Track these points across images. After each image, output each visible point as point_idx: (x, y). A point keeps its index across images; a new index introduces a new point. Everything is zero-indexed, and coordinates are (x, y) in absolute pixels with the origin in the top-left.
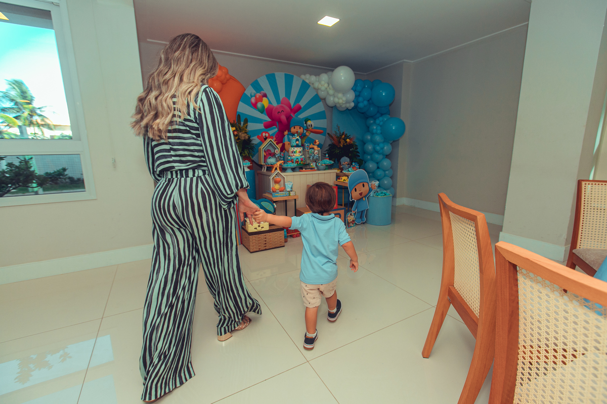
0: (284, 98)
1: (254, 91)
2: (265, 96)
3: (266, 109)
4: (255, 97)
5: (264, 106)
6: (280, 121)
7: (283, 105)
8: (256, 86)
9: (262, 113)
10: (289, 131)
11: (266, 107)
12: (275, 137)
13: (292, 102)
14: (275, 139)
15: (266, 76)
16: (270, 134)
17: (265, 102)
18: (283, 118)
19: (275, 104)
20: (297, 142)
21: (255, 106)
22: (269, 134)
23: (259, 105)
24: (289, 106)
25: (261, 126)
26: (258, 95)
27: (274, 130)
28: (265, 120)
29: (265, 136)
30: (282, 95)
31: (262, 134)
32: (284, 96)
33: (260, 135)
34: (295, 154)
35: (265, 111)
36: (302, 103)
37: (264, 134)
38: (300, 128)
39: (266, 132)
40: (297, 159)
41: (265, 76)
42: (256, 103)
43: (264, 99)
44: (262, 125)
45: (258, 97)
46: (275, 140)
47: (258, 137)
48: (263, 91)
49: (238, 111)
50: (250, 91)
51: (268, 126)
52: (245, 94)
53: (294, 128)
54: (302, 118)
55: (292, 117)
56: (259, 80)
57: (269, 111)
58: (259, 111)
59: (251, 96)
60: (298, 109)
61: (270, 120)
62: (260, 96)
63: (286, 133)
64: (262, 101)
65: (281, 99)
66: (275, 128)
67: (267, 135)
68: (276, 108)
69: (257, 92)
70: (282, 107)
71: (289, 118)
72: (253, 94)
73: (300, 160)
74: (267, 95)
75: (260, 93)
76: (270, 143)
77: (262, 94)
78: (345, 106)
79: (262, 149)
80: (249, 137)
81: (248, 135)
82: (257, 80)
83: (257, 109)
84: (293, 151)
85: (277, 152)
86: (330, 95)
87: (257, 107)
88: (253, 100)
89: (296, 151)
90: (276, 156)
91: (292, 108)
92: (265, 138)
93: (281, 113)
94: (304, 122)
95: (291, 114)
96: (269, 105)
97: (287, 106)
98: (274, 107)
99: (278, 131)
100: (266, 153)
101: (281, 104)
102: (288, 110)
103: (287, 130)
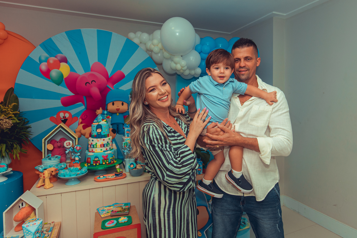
0: (95, 64)
1: (44, 55)
2: (65, 60)
3: (65, 79)
4: (48, 61)
5: (62, 75)
6: (89, 96)
7: (92, 73)
8: (49, 46)
9: (59, 84)
10: (105, 108)
11: (65, 76)
12: (81, 118)
13: (110, 69)
14: (81, 120)
15: (66, 33)
16: (72, 114)
17: (65, 70)
18: (95, 90)
19: (80, 71)
20: (99, 130)
21: (46, 74)
22: (70, 114)
23: (54, 73)
24: (105, 74)
25: (58, 103)
26: (52, 60)
27: (79, 108)
28: (64, 95)
29: (64, 117)
30: (93, 58)
31: (58, 114)
32: (96, 60)
33: (55, 116)
34: (94, 150)
35: (64, 82)
36: (126, 70)
38: (123, 104)
39: (65, 112)
40: (96, 157)
41: (64, 34)
42: (49, 71)
43: (63, 65)
44: (60, 101)
45: (51, 62)
46: (81, 123)
47: (52, 119)
48: (60, 55)
49: (17, 82)
50: (38, 54)
51: (67, 102)
53: (113, 104)
54: (125, 90)
55: (109, 90)
56: (53, 38)
57: (71, 82)
58: (54, 82)
59: (41, 61)
60: (120, 78)
61: (72, 94)
62: (55, 61)
63: (99, 111)
64: (59, 69)
65: (91, 67)
66: (80, 106)
67: (67, 115)
68: (83, 77)
69: (51, 56)
70: (93, 75)
71: (104, 91)
72: (43, 58)
73: (101, 159)
74: (68, 60)
75: (55, 57)
76: (60, 130)
77: (59, 58)
78: (190, 74)
79: (43, 141)
80: (14, 123)
81: (11, 122)
82: (50, 39)
83: (50, 79)
84: (92, 143)
85: (67, 145)
86: (167, 59)
87: (50, 76)
88: (44, 67)
89: (95, 144)
90: (67, 150)
91: (109, 77)
92: (63, 119)
93: (91, 83)
94: (130, 96)
95: (108, 86)
96: (70, 72)
97: (101, 74)
98: (80, 75)
99: (86, 110)
100: (53, 145)
101: (91, 71)
102: (103, 79)
103: (101, 108)
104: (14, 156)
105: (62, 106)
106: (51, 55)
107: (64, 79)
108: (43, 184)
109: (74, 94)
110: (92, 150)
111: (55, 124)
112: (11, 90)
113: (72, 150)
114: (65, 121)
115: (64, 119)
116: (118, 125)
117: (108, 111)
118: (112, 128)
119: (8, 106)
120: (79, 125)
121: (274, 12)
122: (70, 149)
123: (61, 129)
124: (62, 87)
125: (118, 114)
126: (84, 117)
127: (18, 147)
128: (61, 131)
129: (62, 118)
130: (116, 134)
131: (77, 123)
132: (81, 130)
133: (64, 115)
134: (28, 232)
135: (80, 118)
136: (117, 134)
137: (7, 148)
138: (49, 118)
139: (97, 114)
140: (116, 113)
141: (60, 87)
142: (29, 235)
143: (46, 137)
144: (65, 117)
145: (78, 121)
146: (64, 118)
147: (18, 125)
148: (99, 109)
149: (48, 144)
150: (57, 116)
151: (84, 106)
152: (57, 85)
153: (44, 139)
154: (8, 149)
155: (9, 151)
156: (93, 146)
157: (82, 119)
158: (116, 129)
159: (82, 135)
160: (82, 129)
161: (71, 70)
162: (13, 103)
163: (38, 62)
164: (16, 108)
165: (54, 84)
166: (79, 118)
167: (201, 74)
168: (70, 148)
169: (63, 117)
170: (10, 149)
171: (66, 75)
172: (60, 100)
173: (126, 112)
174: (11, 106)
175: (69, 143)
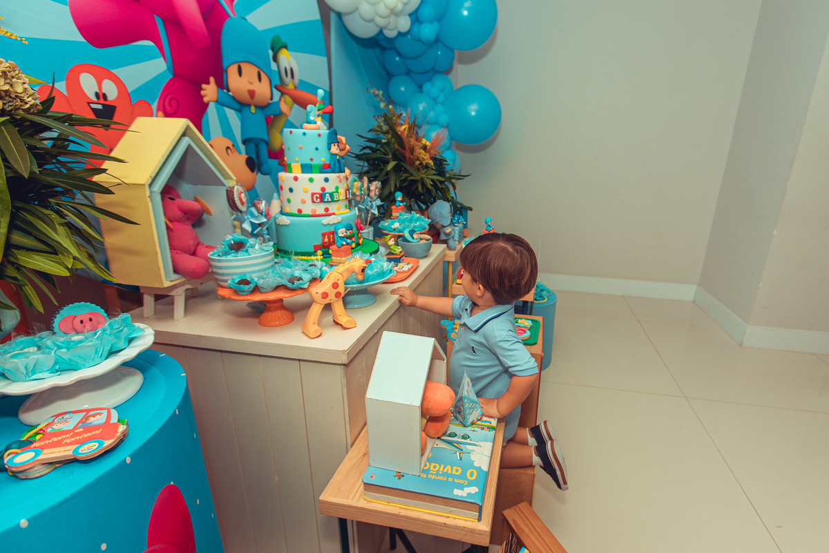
6: (175, 20)
12: (162, 107)
16: (129, 88)
18: (188, 4)
22: (118, 83)
33: (62, 87)
34: (333, 208)
37: (89, 83)
38: (259, 77)
39: (97, 72)
40: (349, 226)
53: (240, 72)
55: (225, 15)
63: (209, 91)
67: (110, 89)
71: (213, 14)
76: (190, 147)
84: (323, 189)
89: (335, 190)
94: (271, 53)
99: (170, 76)
103: (212, 79)
105: (79, 38)
110: (327, 210)
116: (257, 146)
117: (230, 93)
118: (247, 154)
123: (189, 141)
125: (253, 109)
129: (94, 99)
130: (255, 173)
133: (100, 87)
135: (158, 109)
136: (257, 174)
139: (205, 100)
140: (249, 105)
144: (105, 96)
146: (102, 101)
148: (208, 83)
150: (67, 88)
151: (162, 59)
156: (331, 195)
158: (254, 157)
169: (97, 95)
173: (269, 104)
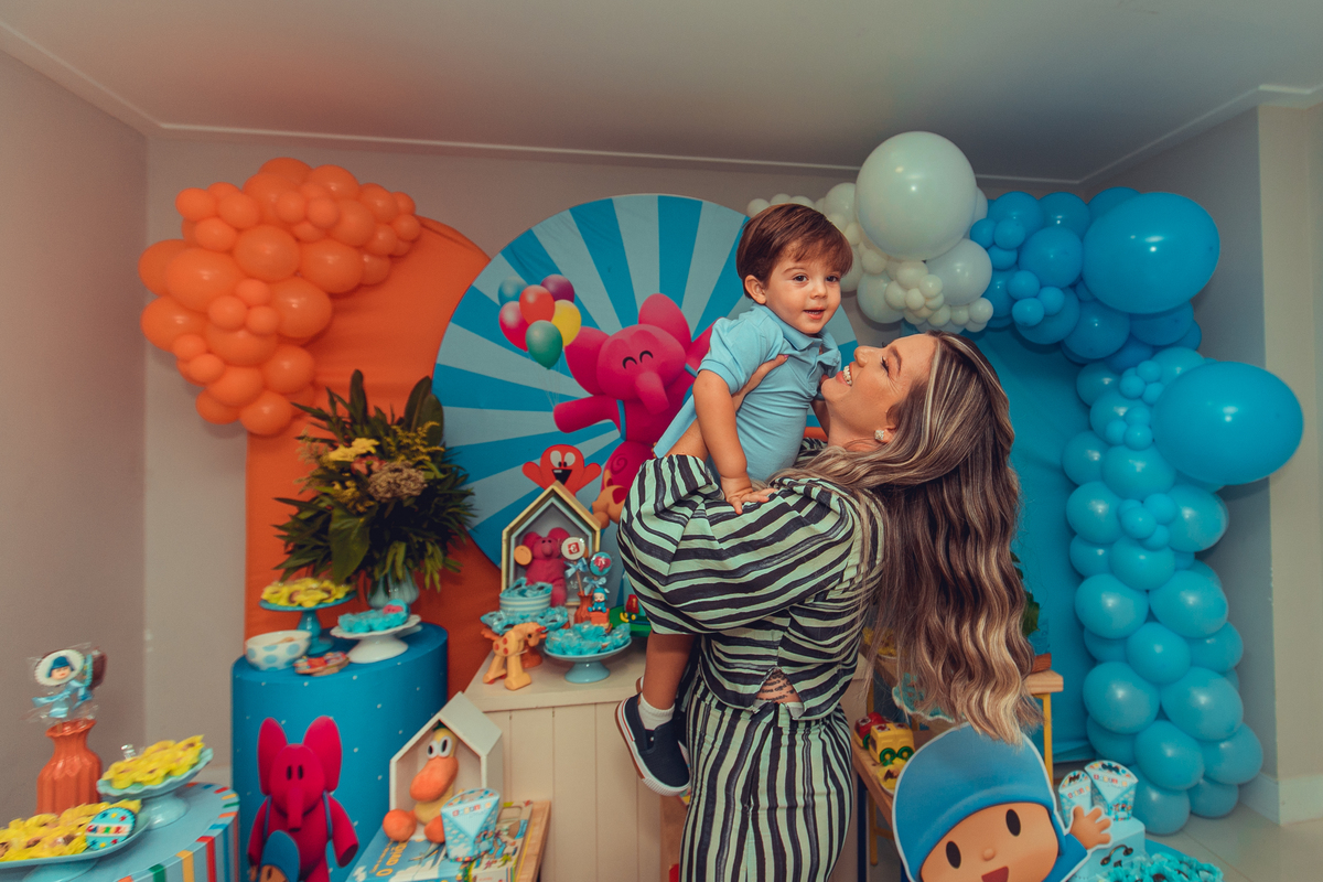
0: (653, 298)
1: (513, 279)
2: (567, 293)
3: (568, 348)
4: (521, 297)
5: (559, 339)
6: (635, 400)
7: (644, 327)
8: (528, 256)
9: (549, 364)
11: (568, 340)
12: (611, 467)
13: (694, 313)
14: (608, 475)
15: (574, 211)
17: (566, 322)
18: (650, 381)
19: (610, 325)
21: (516, 336)
22: (578, 454)
23: (537, 333)
24: (679, 330)
25: (545, 423)
26: (534, 292)
27: (605, 438)
28: (562, 396)
29: (562, 464)
30: (646, 283)
31: (546, 456)
32: (655, 289)
33: (538, 462)
35: (563, 359)
37: (556, 457)
39: (564, 449)
41: (567, 215)
42: (523, 326)
43: (562, 306)
44: (551, 415)
45: (531, 298)
46: (610, 483)
47: (530, 470)
48: (554, 277)
49: (438, 361)
50: (497, 278)
51: (573, 419)
52: (474, 288)
56: (537, 230)
57: (583, 358)
58: (537, 358)
59: (503, 299)
61: (583, 394)
62: (540, 297)
64: (550, 319)
65: (639, 310)
66: (606, 429)
67: (570, 459)
68: (617, 342)
69: (531, 283)
70: (644, 335)
71: (677, 382)
72: (509, 291)
74: (577, 291)
75: (543, 285)
76: (552, 504)
77: (552, 287)
78: (951, 320)
79: (504, 536)
80: (428, 481)
81: (422, 477)
82: (530, 233)
83: (526, 349)
85: (571, 552)
86: (873, 274)
87: (527, 340)
88: (510, 315)
90: (569, 568)
91: (693, 341)
92: (560, 471)
93: (638, 360)
95: (688, 367)
96: (582, 329)
97: (668, 331)
98: (608, 336)
99: (622, 440)
100: (532, 549)
101: (640, 322)
102: (673, 345)
104: (427, 581)
105: (557, 430)
106: (530, 278)
107: (563, 350)
108: (503, 672)
109: (588, 395)
111: (535, 486)
112: (425, 385)
113: (584, 566)
114: (564, 475)
115: (563, 470)
119: (416, 431)
120: (603, 488)
121: (1263, 87)
122: (580, 565)
123: (553, 500)
124: (558, 373)
126: (618, 464)
127: (439, 553)
128: (553, 508)
129: (557, 466)
131: (597, 482)
132: (608, 505)
133: (563, 458)
134: (458, 834)
135: (606, 468)
137: (408, 555)
138: (522, 466)
141: (551, 371)
142: (460, 843)
143: (512, 525)
144: (565, 464)
145: (601, 476)
147: (438, 487)
149: (517, 545)
150: (542, 462)
151: (617, 430)
152: (545, 369)
153: (507, 529)
154: (412, 558)
155: (416, 565)
157: (613, 471)
159: (611, 522)
160: (610, 499)
161: (583, 323)
162: (427, 421)
163: (497, 301)
164: (436, 435)
165: (537, 364)
166: (603, 467)
167: (989, 322)
168: (577, 561)
169: (560, 464)
170: (416, 556)
171: (569, 336)
172: (550, 410)
174: (423, 431)
175: (577, 544)
